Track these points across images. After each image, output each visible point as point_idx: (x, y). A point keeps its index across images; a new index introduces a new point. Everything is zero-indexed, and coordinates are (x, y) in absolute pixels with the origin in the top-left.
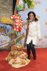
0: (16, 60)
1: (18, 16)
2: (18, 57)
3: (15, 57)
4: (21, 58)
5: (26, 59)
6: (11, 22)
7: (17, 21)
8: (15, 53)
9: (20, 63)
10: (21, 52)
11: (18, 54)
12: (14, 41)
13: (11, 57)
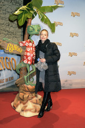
0: (26, 106)
1: (30, 42)
2: (29, 101)
3: (25, 102)
5: (40, 105)
6: (20, 51)
7: (29, 49)
9: (32, 110)
10: (34, 95)
11: (30, 97)
12: (24, 79)
13: (19, 102)
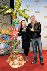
0: (14, 62)
1: (14, 28)
2: (16, 60)
3: (13, 60)
4: (18, 60)
5: (22, 61)
6: (9, 33)
7: (14, 32)
8: (14, 57)
9: (18, 64)
10: (18, 56)
11: (16, 57)
12: (12, 47)
13: (10, 60)
